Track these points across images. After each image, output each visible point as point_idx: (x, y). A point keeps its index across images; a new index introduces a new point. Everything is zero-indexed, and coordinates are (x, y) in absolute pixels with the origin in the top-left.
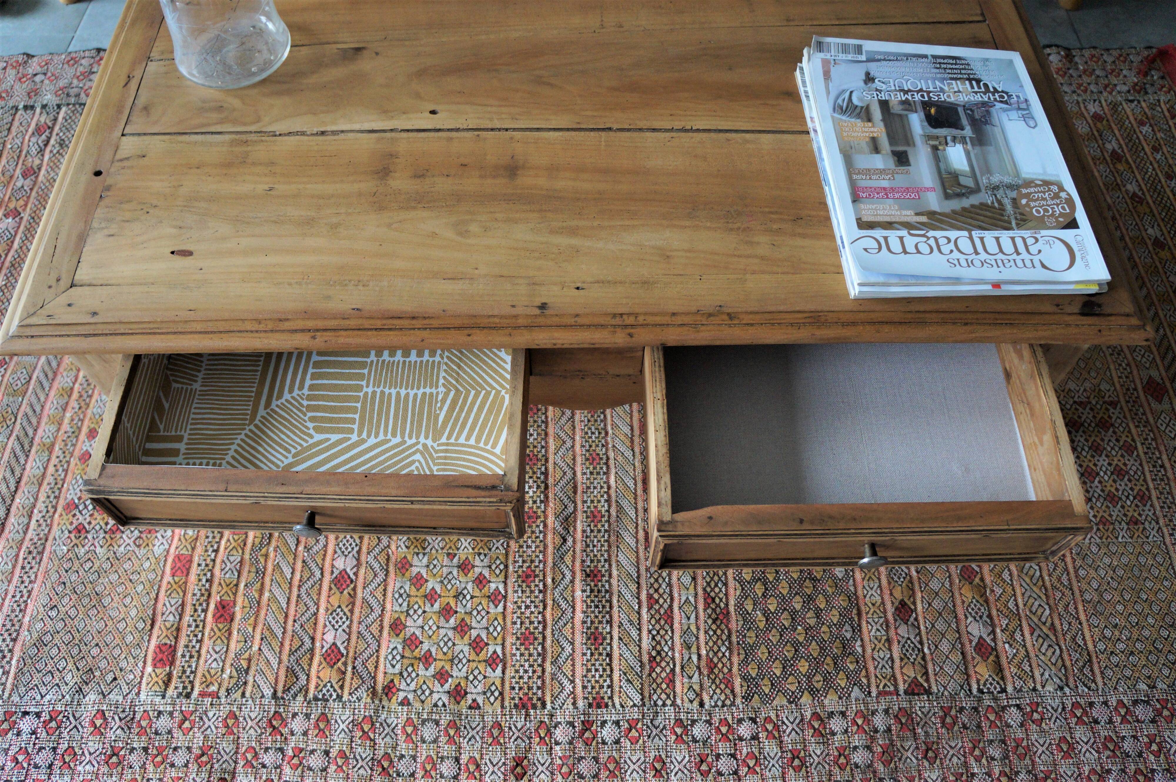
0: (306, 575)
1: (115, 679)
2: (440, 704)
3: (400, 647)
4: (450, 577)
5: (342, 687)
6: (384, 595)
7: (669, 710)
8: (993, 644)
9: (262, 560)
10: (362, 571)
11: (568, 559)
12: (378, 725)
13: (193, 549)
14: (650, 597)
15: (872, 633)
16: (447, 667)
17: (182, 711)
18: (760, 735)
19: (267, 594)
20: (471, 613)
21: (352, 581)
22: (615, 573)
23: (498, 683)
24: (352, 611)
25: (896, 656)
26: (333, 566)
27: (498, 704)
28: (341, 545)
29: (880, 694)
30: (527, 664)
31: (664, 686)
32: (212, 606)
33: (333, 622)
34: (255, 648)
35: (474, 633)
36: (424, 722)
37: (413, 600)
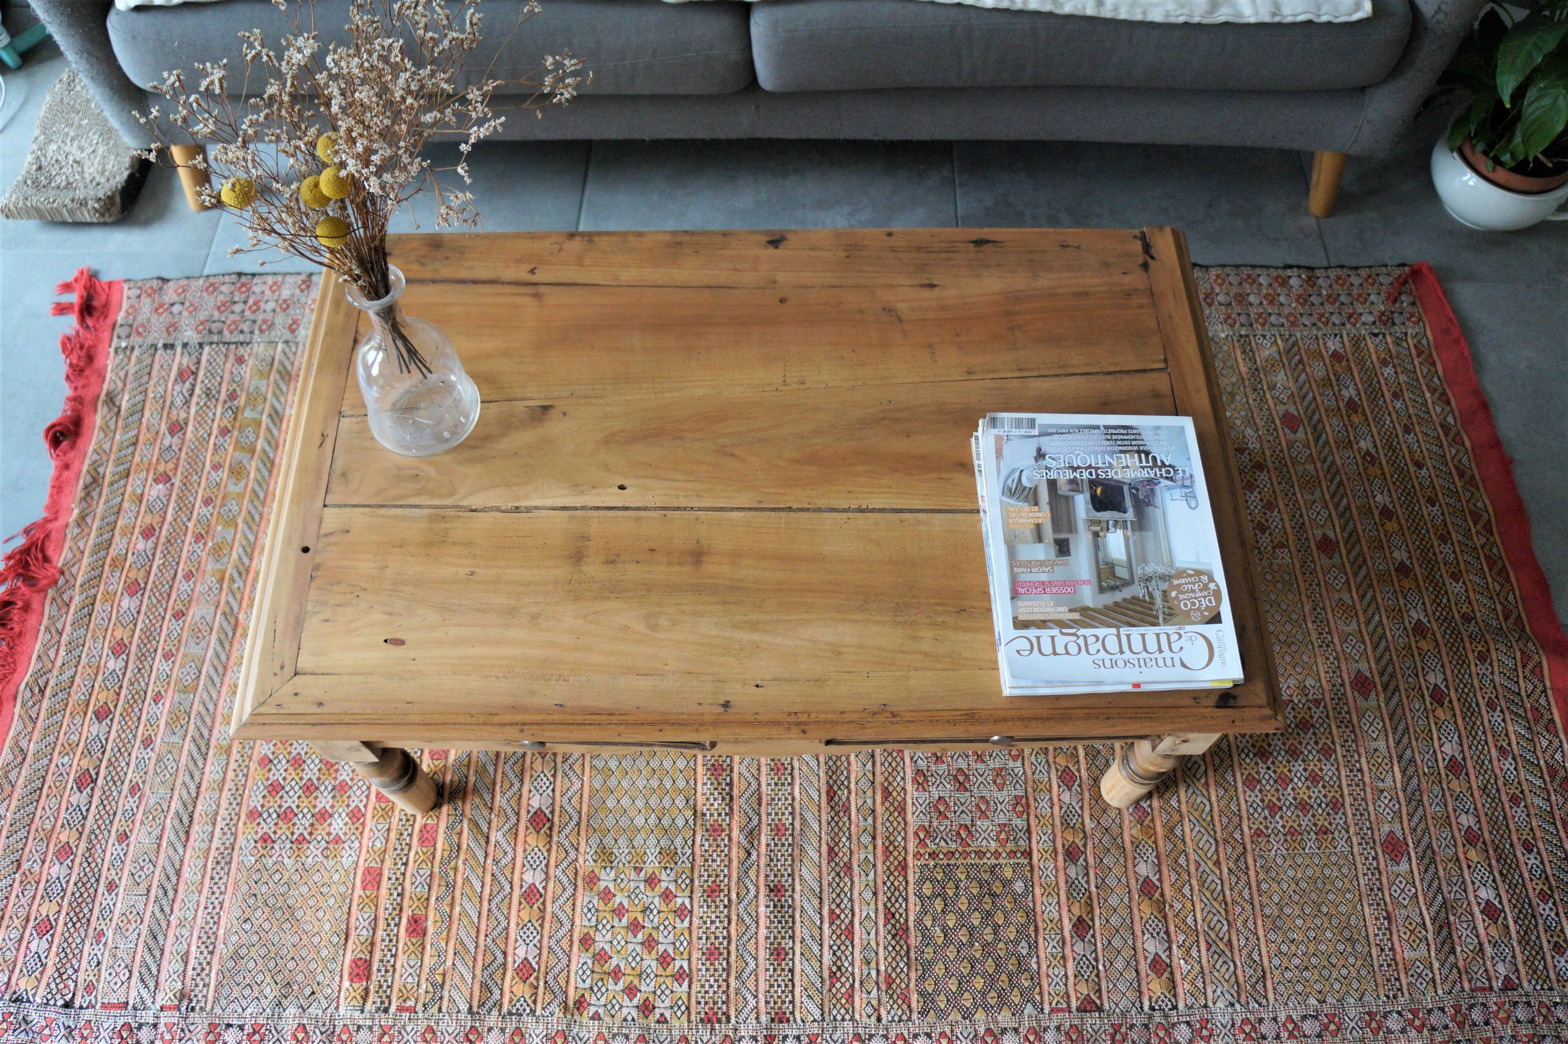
0: (496, 889)
1: (313, 993)
2: (629, 1018)
3: (590, 962)
4: (637, 891)
5: (535, 1002)
6: (573, 910)
7: (848, 1024)
8: (1168, 961)
9: (452, 873)
10: (551, 885)
11: (752, 873)
12: (570, 1039)
13: (382, 861)
14: (832, 912)
15: (1048, 950)
16: (636, 982)
17: (381, 1026)
19: (457, 909)
20: (658, 928)
21: (541, 896)
22: (798, 887)
23: (685, 997)
24: (542, 926)
25: (1071, 973)
26: (522, 880)
27: (684, 1018)
28: (529, 858)
29: (1052, 1010)
30: (712, 979)
31: (843, 1001)
32: (404, 921)
33: (525, 937)
34: (449, 963)
35: (661, 948)
36: (614, 1036)
37: (601, 914)
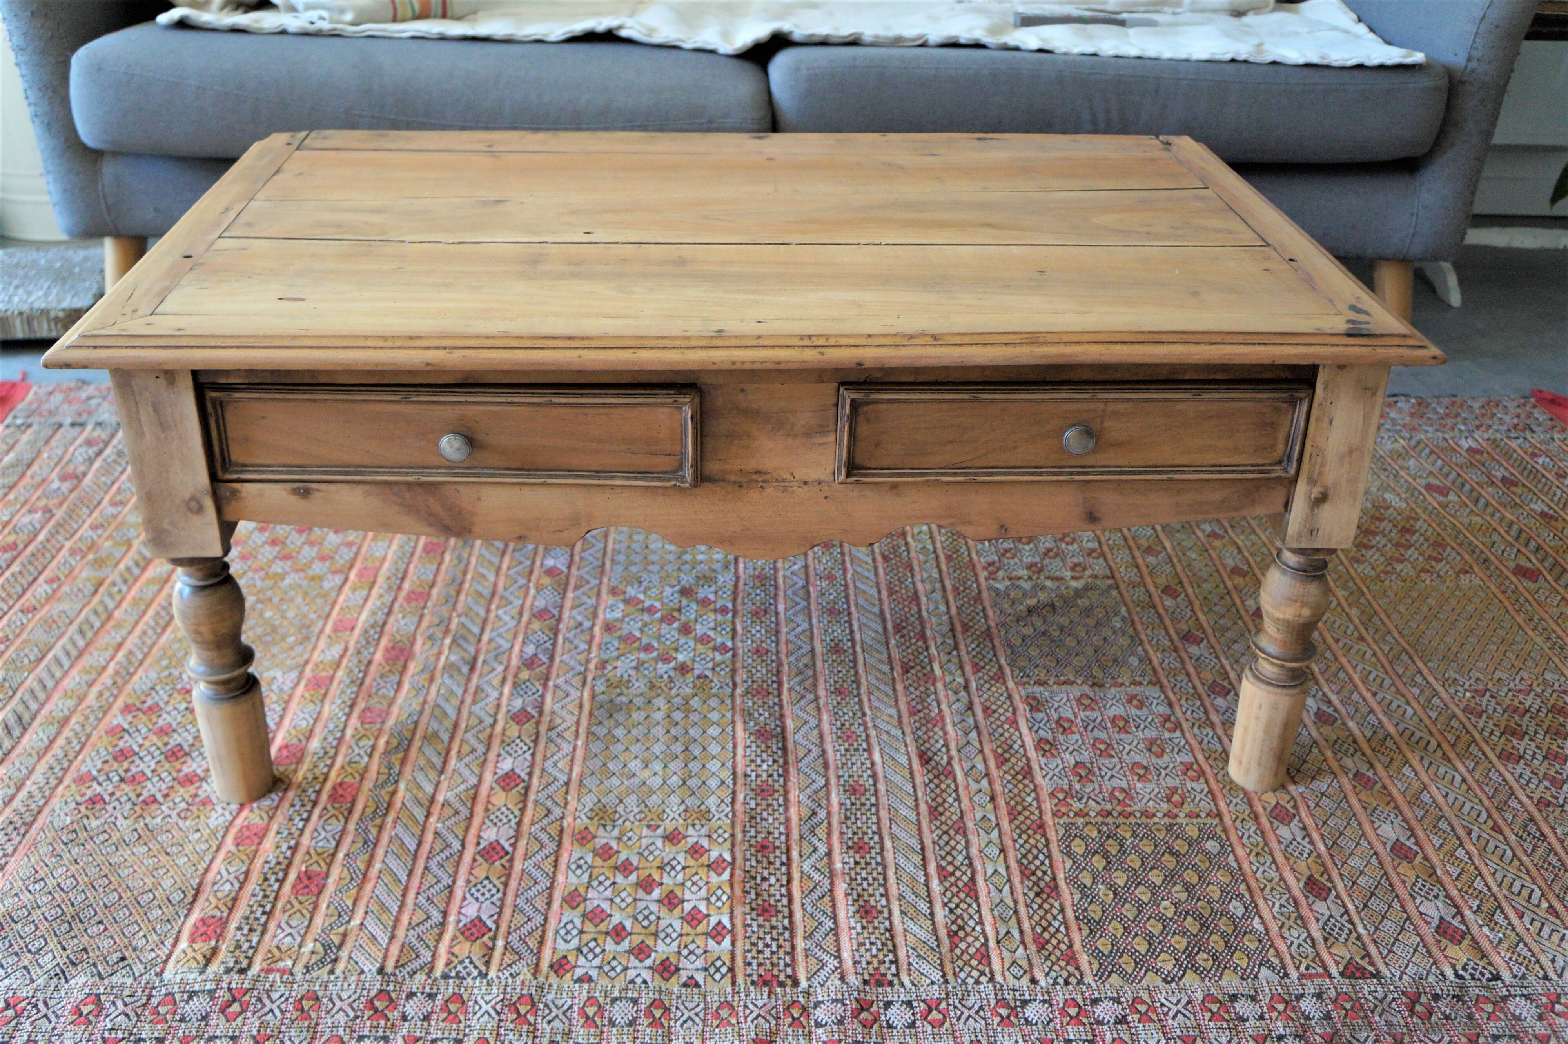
0: (438, 847)
1: (123, 959)
2: (639, 980)
3: (578, 922)
4: (652, 848)
5: (487, 964)
6: (555, 866)
7: (986, 988)
8: (1464, 928)
9: (374, 831)
10: (522, 843)
11: (821, 832)
12: (541, 1006)
13: (271, 818)
14: (940, 868)
15: (1276, 909)
16: (650, 942)
17: (230, 989)
18: (1130, 1019)
19: (377, 866)
20: (683, 884)
21: (507, 853)
22: (888, 844)
23: (726, 958)
24: (506, 885)
25: (1317, 935)
26: (479, 837)
27: (727, 981)
28: (493, 817)
29: (1302, 977)
30: (768, 938)
31: (974, 963)
32: (292, 876)
33: (477, 895)
34: (356, 922)
35: (688, 907)
36: (614, 1000)
37: (596, 872)
